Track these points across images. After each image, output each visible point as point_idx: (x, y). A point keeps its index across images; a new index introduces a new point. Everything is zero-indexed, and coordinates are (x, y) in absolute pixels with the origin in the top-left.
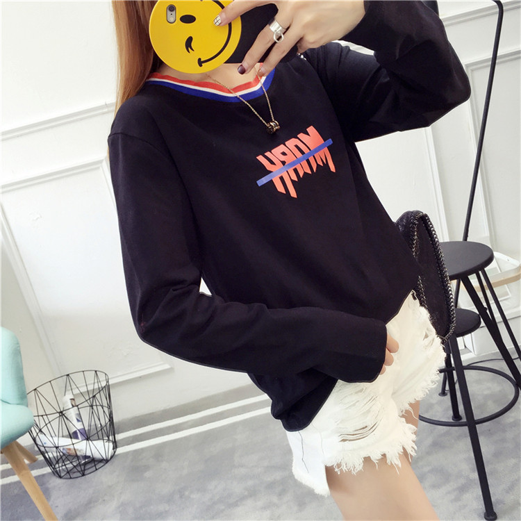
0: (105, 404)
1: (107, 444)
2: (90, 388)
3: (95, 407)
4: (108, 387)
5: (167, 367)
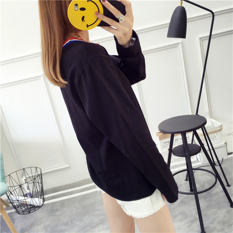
0: (40, 182)
1: (40, 200)
2: (34, 175)
3: (35, 183)
4: (41, 174)
5: (67, 166)
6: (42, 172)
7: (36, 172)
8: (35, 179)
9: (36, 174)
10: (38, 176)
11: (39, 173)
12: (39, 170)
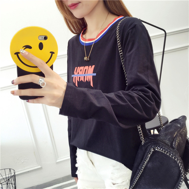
0: (13, 183)
2: (7, 176)
3: (9, 184)
4: (15, 176)
5: (39, 167)
6: (16, 174)
7: (10, 173)
8: (9, 180)
9: (10, 175)
10: (12, 178)
11: (13, 174)
12: (12, 171)
